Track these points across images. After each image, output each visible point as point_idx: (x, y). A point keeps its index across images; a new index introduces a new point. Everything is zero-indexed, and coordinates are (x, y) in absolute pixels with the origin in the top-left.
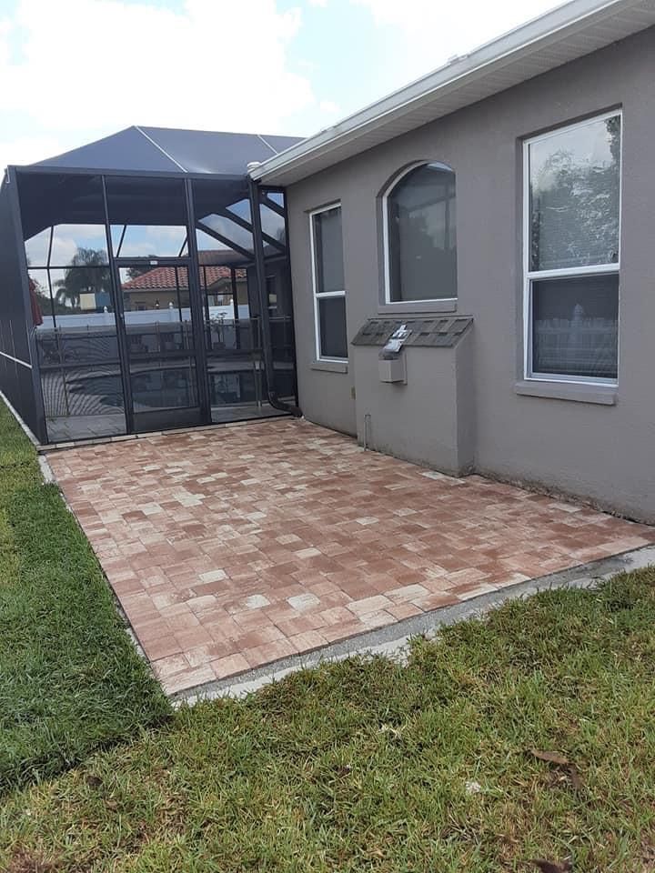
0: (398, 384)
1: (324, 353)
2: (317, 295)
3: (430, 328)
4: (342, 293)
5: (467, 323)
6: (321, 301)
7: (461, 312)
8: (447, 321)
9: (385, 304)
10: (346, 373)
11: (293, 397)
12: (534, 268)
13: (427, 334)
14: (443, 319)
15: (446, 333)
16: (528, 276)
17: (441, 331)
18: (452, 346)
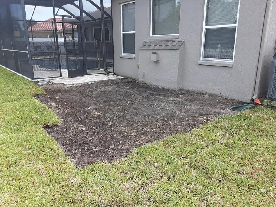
0: (156, 62)
1: (124, 52)
2: (122, 33)
3: (169, 44)
4: (133, 32)
5: (182, 42)
6: (124, 35)
7: (180, 38)
8: (174, 42)
9: (150, 36)
10: (134, 59)
11: (113, 67)
12: (206, 25)
13: (168, 46)
14: (173, 41)
15: (175, 45)
16: (204, 27)
17: (173, 45)
18: (178, 50)
